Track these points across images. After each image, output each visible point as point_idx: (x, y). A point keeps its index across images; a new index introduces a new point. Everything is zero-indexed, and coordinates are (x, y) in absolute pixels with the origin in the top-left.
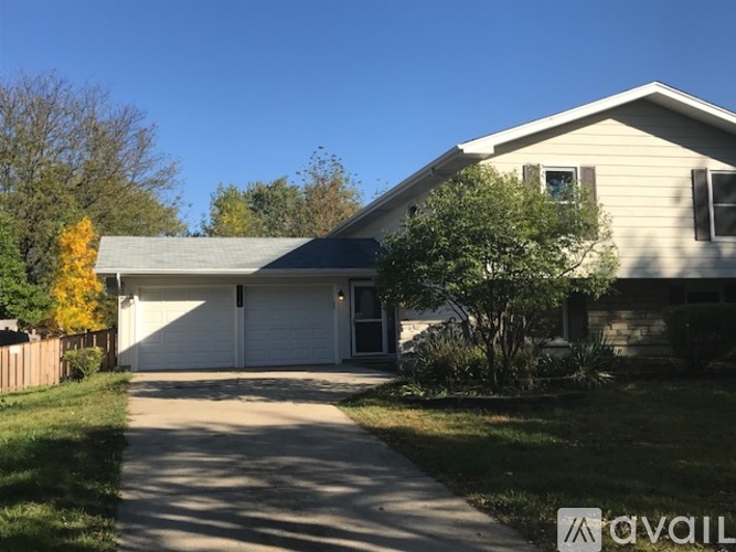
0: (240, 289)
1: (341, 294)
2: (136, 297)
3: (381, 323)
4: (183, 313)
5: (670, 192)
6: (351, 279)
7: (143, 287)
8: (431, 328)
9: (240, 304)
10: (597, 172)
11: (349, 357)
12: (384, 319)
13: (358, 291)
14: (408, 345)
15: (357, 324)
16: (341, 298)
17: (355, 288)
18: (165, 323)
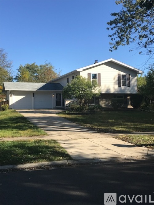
0: (33, 93)
1: (53, 95)
2: (13, 95)
3: (61, 101)
5: (113, 78)
6: (55, 92)
7: (14, 93)
8: (71, 102)
9: (33, 96)
10: (101, 74)
11: (55, 107)
12: (62, 100)
13: (57, 94)
14: (66, 105)
15: (56, 101)
17: (56, 94)
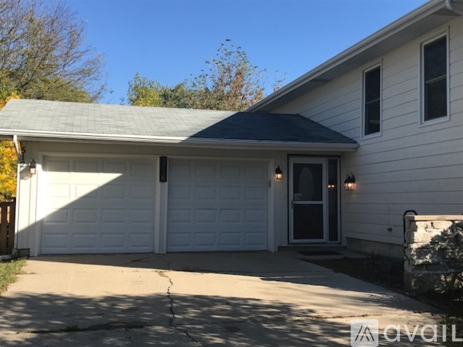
0: (163, 161)
1: (278, 171)
2: (39, 166)
3: (322, 205)
4: (95, 187)
6: (290, 155)
7: (48, 154)
9: (163, 179)
11: (286, 245)
12: (325, 202)
13: (298, 168)
15: (295, 206)
16: (279, 176)
17: (295, 165)
18: (73, 198)
